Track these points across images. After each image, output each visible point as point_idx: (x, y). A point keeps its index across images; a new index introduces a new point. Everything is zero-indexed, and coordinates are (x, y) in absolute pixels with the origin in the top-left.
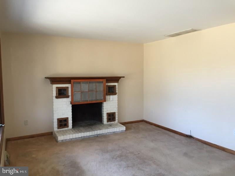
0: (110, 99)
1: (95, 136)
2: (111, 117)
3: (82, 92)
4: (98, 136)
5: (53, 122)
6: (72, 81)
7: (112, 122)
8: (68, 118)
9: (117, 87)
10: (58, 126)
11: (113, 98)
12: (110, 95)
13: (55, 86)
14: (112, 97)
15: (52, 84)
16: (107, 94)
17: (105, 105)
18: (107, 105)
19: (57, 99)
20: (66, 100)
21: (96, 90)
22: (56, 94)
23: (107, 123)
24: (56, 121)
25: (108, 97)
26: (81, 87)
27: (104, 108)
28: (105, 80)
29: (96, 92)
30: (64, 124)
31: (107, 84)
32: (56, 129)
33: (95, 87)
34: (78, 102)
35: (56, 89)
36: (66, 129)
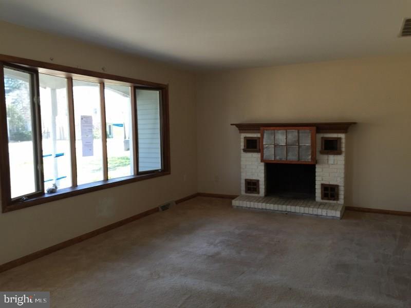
0: (328, 162)
1: (283, 212)
2: (329, 192)
3: (276, 146)
4: (287, 214)
5: (240, 183)
6: (262, 128)
7: (331, 202)
8: (258, 181)
9: (343, 141)
10: (246, 189)
11: (334, 160)
12: (328, 154)
13: (243, 135)
14: (332, 158)
15: (240, 133)
16: (322, 153)
17: (319, 170)
18: (322, 170)
19: (245, 153)
20: (257, 156)
21: (299, 144)
22: (245, 146)
23: (322, 201)
24: (243, 182)
25: (325, 157)
26: (274, 137)
27: (317, 174)
28: (315, 128)
29: (299, 147)
30: (253, 188)
31: (322, 135)
32: (243, 193)
33: (296, 139)
34: (270, 159)
35: (244, 140)
36: (256, 195)
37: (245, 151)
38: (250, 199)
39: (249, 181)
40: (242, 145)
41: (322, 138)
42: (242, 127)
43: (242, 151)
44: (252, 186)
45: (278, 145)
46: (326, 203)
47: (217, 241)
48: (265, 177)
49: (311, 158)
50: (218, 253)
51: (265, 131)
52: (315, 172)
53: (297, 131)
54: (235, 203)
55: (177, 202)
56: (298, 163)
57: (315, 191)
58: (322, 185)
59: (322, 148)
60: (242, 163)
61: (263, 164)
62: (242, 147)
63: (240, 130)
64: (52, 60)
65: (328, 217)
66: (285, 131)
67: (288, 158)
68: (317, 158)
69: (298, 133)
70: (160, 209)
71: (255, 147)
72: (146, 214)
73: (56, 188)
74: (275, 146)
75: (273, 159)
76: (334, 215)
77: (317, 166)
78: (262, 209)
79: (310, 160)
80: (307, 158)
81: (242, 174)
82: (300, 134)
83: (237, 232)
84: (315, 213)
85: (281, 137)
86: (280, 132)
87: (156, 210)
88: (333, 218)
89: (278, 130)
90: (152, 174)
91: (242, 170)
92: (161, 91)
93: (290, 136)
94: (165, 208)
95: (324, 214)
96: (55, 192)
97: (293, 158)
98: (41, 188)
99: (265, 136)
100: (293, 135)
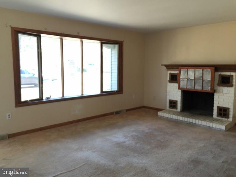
0: (223, 91)
1: (188, 123)
2: (222, 112)
4: (190, 124)
6: (179, 68)
9: (234, 77)
10: (169, 106)
11: (227, 91)
12: (223, 86)
13: (169, 72)
14: (226, 89)
15: (167, 70)
16: (219, 85)
17: (216, 96)
18: (219, 97)
19: (170, 83)
20: (176, 85)
21: (203, 78)
22: (169, 79)
23: (217, 118)
24: (168, 101)
25: (221, 88)
26: (187, 74)
27: (215, 99)
28: (214, 68)
29: (203, 81)
30: (174, 106)
31: (219, 73)
32: (168, 108)
33: (201, 75)
34: (184, 88)
35: (170, 75)
36: (175, 110)
37: (170, 82)
38: (169, 112)
39: (171, 101)
40: (168, 78)
41: (220, 75)
42: (169, 67)
43: (168, 82)
44: (173, 104)
45: (189, 79)
46: (219, 119)
47: (130, 135)
48: (181, 99)
49: (211, 88)
50: (124, 142)
51: (182, 69)
52: (214, 98)
53: (202, 70)
54: (160, 114)
55: (127, 110)
56: (202, 91)
57: (213, 111)
58: (218, 107)
59: (219, 82)
60: (168, 89)
61: (180, 91)
62: (168, 79)
63: (167, 68)
64: (46, 29)
65: (216, 129)
66: (194, 70)
67: (196, 87)
68: (215, 88)
69: (203, 71)
70: (114, 113)
71: (176, 80)
72: (105, 115)
73: (50, 97)
74: (187, 79)
75: (186, 88)
76: (221, 128)
77: (215, 94)
78: (175, 119)
79: (210, 90)
80: (208, 88)
81: (167, 96)
82: (204, 72)
83: (147, 131)
84: (208, 125)
85: (191, 74)
86: (191, 70)
87: (112, 114)
88: (220, 130)
89: (190, 69)
90: (111, 93)
91: (168, 94)
92: (118, 45)
93: (197, 73)
94: (117, 113)
95: (214, 126)
96: (50, 99)
97: (198, 88)
98: (41, 96)
99: (182, 73)
100: (199, 72)
